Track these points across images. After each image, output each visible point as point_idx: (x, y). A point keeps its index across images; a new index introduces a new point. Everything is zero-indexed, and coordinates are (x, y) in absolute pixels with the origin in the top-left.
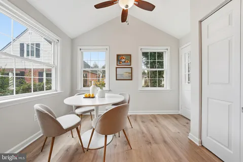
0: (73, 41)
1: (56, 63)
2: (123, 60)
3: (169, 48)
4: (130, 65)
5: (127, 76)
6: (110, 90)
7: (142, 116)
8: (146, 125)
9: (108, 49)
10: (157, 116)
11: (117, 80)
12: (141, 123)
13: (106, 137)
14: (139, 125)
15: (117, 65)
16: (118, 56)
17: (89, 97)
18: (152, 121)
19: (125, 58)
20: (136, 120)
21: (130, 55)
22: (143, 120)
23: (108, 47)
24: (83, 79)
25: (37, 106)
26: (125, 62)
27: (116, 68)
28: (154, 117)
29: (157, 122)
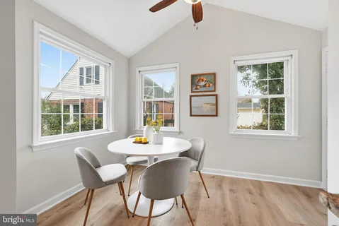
0: (130, 61)
1: (108, 94)
2: (203, 83)
3: (295, 53)
4: (214, 91)
5: (207, 109)
6: (180, 132)
7: (234, 181)
8: (236, 198)
9: (178, 68)
10: (265, 185)
11: (191, 115)
12: (227, 192)
13: (152, 202)
14: (223, 196)
15: (192, 92)
16: (193, 76)
17: (140, 142)
18: (250, 193)
19: (205, 79)
20: (220, 186)
21: (214, 74)
22: (234, 188)
23: (177, 65)
24: (143, 113)
25: (77, 150)
26: (205, 86)
27: (191, 96)
28: (259, 185)
29: (261, 195)
